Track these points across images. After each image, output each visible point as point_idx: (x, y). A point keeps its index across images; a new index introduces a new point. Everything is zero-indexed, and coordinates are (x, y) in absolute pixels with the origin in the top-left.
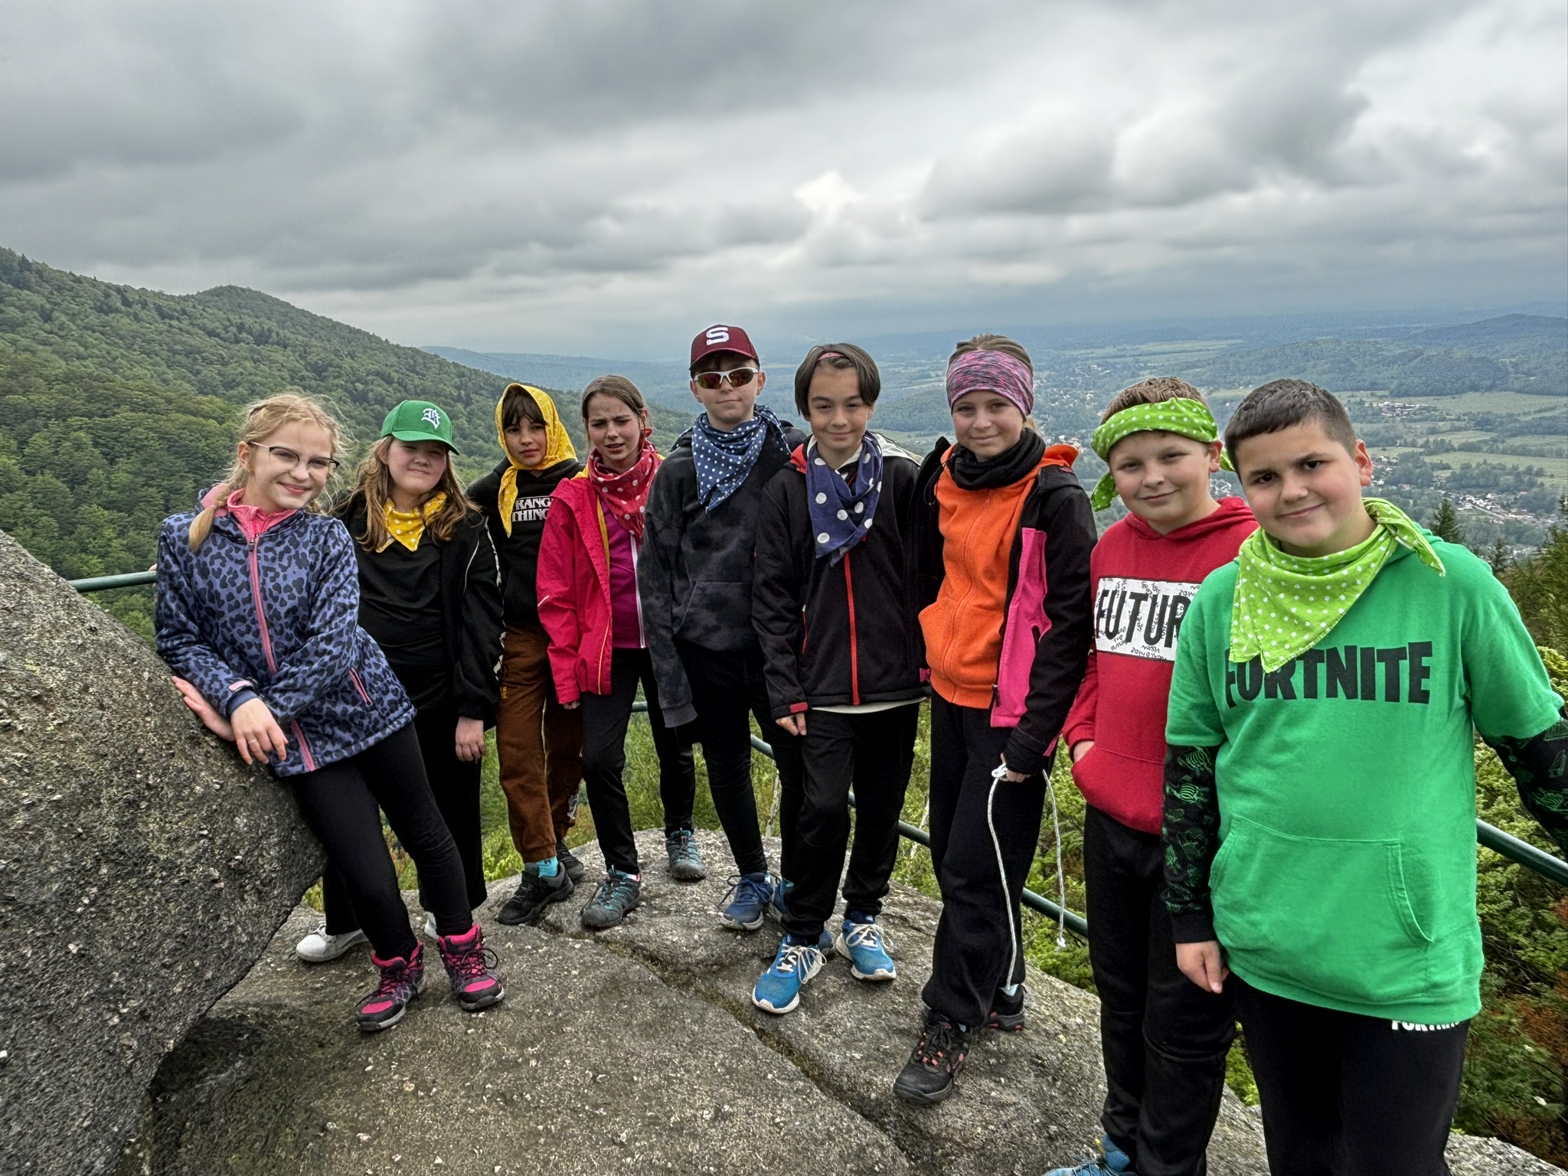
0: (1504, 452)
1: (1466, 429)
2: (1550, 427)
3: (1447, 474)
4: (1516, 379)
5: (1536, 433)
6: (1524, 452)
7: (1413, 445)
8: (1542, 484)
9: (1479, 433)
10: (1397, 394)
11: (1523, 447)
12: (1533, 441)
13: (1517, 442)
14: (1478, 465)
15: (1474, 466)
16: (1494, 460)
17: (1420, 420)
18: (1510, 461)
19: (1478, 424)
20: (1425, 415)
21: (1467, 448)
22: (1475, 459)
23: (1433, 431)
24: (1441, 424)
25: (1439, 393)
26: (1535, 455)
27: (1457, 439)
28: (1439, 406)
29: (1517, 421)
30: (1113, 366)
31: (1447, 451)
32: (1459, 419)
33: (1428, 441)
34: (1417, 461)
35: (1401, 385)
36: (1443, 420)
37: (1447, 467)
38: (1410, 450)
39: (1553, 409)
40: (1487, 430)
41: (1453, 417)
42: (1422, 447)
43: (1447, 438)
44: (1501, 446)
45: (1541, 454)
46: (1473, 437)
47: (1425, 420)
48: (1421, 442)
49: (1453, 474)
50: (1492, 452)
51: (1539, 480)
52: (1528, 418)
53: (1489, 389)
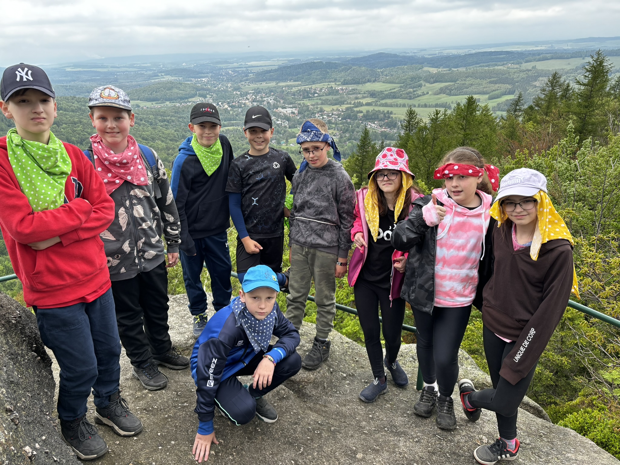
0: (380, 106)
1: (367, 97)
2: (394, 96)
3: (361, 115)
4: (383, 78)
5: (389, 98)
6: (386, 105)
7: (350, 104)
8: (392, 117)
9: (371, 98)
10: (344, 83)
11: (386, 103)
12: (389, 101)
13: (383, 102)
14: (372, 111)
15: (370, 111)
16: (377, 108)
17: (352, 94)
18: (381, 109)
19: (371, 95)
20: (354, 92)
21: (368, 104)
22: (370, 108)
23: (357, 98)
24: (359, 95)
25: (358, 83)
26: (390, 107)
27: (364, 101)
28: (358, 88)
29: (383, 93)
30: (238, 71)
31: (361, 106)
32: (365, 93)
33: (355, 102)
34: (352, 110)
35: (345, 80)
36: (360, 94)
37: (361, 112)
38: (349, 106)
39: (394, 89)
40: (374, 98)
41: (363, 93)
42: (353, 104)
43: (361, 101)
44: (379, 103)
45: (391, 106)
46: (369, 100)
47: (354, 94)
48: (353, 102)
49: (364, 115)
50: (376, 106)
51: (391, 116)
52: (387, 93)
53: (374, 82)
